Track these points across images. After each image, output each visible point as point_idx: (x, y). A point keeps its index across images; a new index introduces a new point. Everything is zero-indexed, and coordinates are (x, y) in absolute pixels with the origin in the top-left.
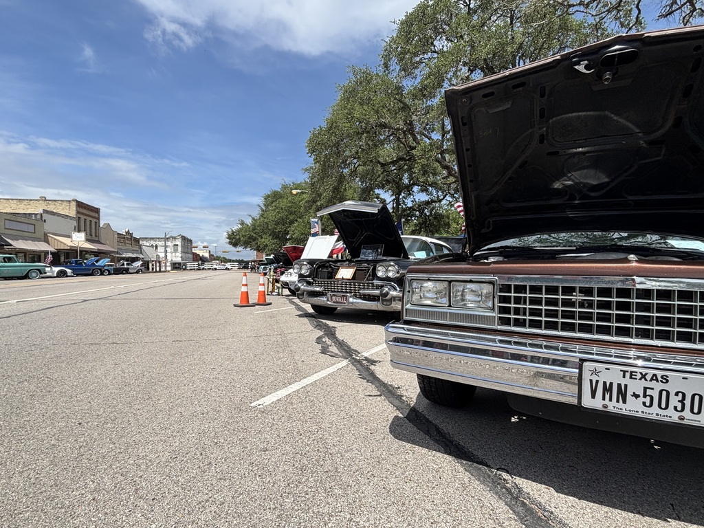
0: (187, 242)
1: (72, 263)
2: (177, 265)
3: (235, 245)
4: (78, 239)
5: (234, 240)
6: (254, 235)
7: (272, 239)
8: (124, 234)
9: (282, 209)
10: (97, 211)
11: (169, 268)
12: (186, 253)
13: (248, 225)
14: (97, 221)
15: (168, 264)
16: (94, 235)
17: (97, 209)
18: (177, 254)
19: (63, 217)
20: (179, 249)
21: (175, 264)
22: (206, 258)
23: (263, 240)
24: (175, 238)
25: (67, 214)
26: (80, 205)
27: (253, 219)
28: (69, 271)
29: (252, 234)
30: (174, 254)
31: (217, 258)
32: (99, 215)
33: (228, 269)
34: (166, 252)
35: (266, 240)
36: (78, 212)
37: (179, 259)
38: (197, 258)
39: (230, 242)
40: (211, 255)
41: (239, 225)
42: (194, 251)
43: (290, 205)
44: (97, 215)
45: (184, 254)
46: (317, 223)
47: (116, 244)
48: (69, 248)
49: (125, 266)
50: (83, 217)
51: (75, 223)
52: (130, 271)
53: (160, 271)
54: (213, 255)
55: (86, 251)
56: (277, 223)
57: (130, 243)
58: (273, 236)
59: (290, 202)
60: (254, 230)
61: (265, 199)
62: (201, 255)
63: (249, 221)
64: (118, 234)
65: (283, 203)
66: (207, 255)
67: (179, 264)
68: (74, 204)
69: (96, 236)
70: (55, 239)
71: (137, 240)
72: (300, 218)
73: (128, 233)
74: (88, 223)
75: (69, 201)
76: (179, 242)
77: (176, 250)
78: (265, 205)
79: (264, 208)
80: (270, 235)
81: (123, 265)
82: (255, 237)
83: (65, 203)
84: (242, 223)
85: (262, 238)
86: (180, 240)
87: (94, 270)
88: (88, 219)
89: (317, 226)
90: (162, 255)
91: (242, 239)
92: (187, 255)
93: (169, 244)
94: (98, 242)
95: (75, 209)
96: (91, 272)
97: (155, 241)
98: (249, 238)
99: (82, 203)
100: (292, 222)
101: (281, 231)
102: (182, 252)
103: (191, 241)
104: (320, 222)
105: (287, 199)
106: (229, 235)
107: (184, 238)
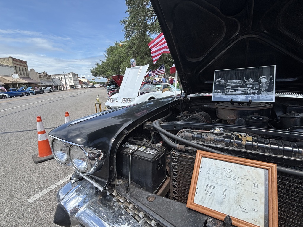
0: (75, 76)
1: (10, 91)
2: (72, 87)
3: (96, 75)
4: (16, 78)
5: (95, 73)
6: (104, 70)
7: (112, 72)
8: (43, 73)
9: (116, 55)
10: (25, 62)
11: (69, 88)
12: (75, 81)
13: (100, 65)
14: (26, 68)
15: (68, 86)
16: (26, 75)
17: (25, 61)
18: (72, 82)
19: (6, 67)
20: (72, 79)
21: (71, 86)
22: (86, 82)
23: (108, 72)
24: (69, 74)
25: (9, 65)
26: (14, 59)
27: (103, 62)
28: (7, 95)
29: (103, 70)
30: (70, 82)
31: (92, 82)
32: (27, 65)
33: (95, 87)
34: (65, 81)
35: (109, 72)
36: (14, 64)
37: (73, 84)
38: (81, 82)
39: (93, 75)
40: (88, 81)
41: (96, 66)
42: (79, 79)
43: (119, 53)
44: (25, 65)
45: (75, 82)
46: (134, 61)
47: (39, 79)
48: (11, 82)
49: (43, 90)
50: (17, 66)
51: (14, 70)
52: (45, 92)
53: (64, 90)
54: (89, 81)
55: (21, 83)
56: (114, 63)
57: (46, 78)
58: (113, 70)
59: (119, 51)
60: (103, 67)
61: (108, 51)
62: (83, 81)
63: (100, 63)
64: (39, 73)
65: (116, 52)
66: (86, 81)
67: (73, 86)
68: (10, 59)
69: (27, 75)
70: (3, 78)
71: (50, 76)
72: (125, 60)
73: (44, 73)
74: (21, 69)
75: (8, 58)
76: (71, 76)
77: (71, 80)
78: (107, 54)
79: (107, 56)
80: (111, 70)
81: (41, 89)
82: (104, 71)
83: (6, 59)
84: (98, 65)
85: (108, 71)
86: (72, 75)
87: (23, 93)
88: (21, 67)
89: (134, 63)
90: (64, 83)
91: (98, 72)
92: (76, 82)
93: (67, 77)
94: (29, 78)
95: (12, 62)
96: (22, 94)
97: (61, 76)
98: (102, 72)
99: (15, 59)
100: (121, 62)
101: (116, 67)
102: (74, 80)
103: (77, 75)
104: (135, 61)
105: (118, 50)
106: (92, 71)
107: (73, 74)
